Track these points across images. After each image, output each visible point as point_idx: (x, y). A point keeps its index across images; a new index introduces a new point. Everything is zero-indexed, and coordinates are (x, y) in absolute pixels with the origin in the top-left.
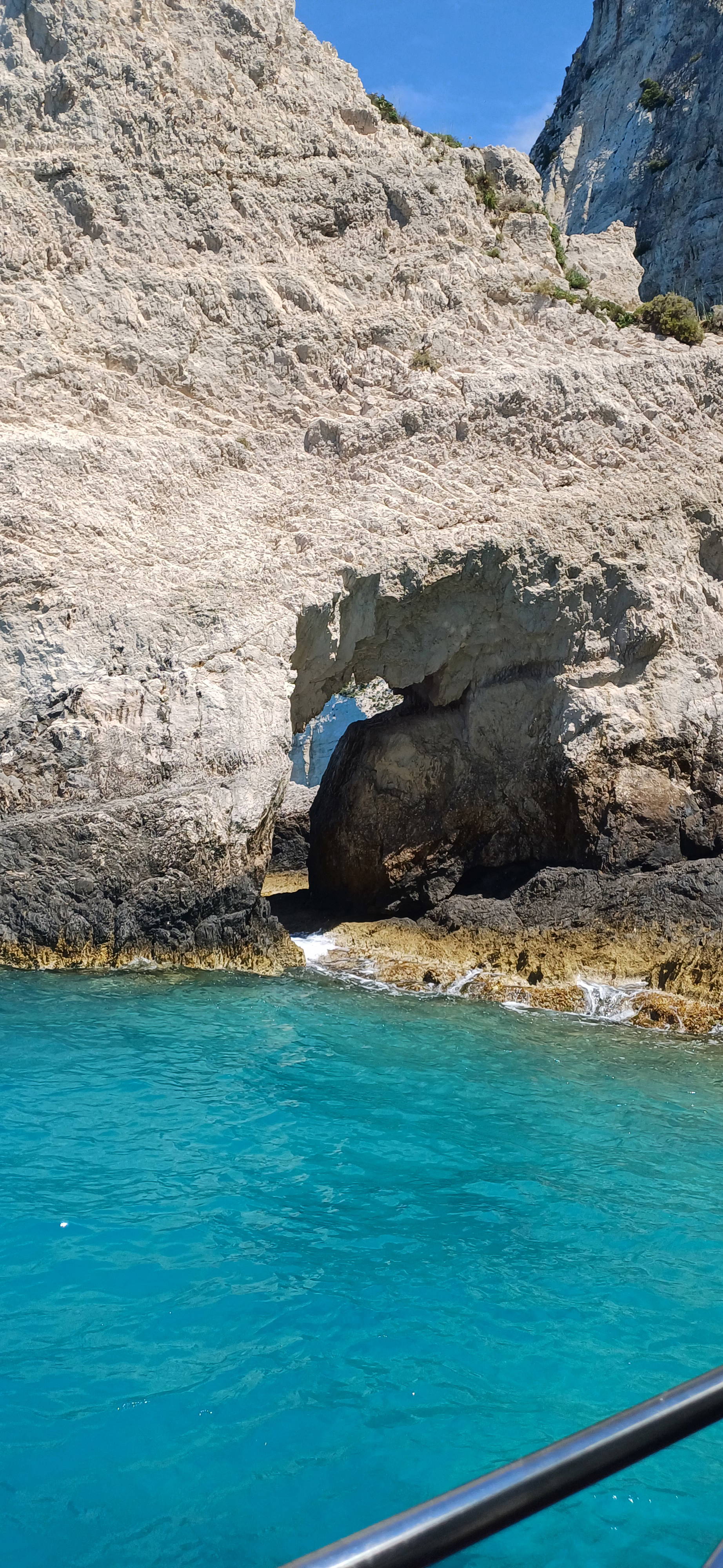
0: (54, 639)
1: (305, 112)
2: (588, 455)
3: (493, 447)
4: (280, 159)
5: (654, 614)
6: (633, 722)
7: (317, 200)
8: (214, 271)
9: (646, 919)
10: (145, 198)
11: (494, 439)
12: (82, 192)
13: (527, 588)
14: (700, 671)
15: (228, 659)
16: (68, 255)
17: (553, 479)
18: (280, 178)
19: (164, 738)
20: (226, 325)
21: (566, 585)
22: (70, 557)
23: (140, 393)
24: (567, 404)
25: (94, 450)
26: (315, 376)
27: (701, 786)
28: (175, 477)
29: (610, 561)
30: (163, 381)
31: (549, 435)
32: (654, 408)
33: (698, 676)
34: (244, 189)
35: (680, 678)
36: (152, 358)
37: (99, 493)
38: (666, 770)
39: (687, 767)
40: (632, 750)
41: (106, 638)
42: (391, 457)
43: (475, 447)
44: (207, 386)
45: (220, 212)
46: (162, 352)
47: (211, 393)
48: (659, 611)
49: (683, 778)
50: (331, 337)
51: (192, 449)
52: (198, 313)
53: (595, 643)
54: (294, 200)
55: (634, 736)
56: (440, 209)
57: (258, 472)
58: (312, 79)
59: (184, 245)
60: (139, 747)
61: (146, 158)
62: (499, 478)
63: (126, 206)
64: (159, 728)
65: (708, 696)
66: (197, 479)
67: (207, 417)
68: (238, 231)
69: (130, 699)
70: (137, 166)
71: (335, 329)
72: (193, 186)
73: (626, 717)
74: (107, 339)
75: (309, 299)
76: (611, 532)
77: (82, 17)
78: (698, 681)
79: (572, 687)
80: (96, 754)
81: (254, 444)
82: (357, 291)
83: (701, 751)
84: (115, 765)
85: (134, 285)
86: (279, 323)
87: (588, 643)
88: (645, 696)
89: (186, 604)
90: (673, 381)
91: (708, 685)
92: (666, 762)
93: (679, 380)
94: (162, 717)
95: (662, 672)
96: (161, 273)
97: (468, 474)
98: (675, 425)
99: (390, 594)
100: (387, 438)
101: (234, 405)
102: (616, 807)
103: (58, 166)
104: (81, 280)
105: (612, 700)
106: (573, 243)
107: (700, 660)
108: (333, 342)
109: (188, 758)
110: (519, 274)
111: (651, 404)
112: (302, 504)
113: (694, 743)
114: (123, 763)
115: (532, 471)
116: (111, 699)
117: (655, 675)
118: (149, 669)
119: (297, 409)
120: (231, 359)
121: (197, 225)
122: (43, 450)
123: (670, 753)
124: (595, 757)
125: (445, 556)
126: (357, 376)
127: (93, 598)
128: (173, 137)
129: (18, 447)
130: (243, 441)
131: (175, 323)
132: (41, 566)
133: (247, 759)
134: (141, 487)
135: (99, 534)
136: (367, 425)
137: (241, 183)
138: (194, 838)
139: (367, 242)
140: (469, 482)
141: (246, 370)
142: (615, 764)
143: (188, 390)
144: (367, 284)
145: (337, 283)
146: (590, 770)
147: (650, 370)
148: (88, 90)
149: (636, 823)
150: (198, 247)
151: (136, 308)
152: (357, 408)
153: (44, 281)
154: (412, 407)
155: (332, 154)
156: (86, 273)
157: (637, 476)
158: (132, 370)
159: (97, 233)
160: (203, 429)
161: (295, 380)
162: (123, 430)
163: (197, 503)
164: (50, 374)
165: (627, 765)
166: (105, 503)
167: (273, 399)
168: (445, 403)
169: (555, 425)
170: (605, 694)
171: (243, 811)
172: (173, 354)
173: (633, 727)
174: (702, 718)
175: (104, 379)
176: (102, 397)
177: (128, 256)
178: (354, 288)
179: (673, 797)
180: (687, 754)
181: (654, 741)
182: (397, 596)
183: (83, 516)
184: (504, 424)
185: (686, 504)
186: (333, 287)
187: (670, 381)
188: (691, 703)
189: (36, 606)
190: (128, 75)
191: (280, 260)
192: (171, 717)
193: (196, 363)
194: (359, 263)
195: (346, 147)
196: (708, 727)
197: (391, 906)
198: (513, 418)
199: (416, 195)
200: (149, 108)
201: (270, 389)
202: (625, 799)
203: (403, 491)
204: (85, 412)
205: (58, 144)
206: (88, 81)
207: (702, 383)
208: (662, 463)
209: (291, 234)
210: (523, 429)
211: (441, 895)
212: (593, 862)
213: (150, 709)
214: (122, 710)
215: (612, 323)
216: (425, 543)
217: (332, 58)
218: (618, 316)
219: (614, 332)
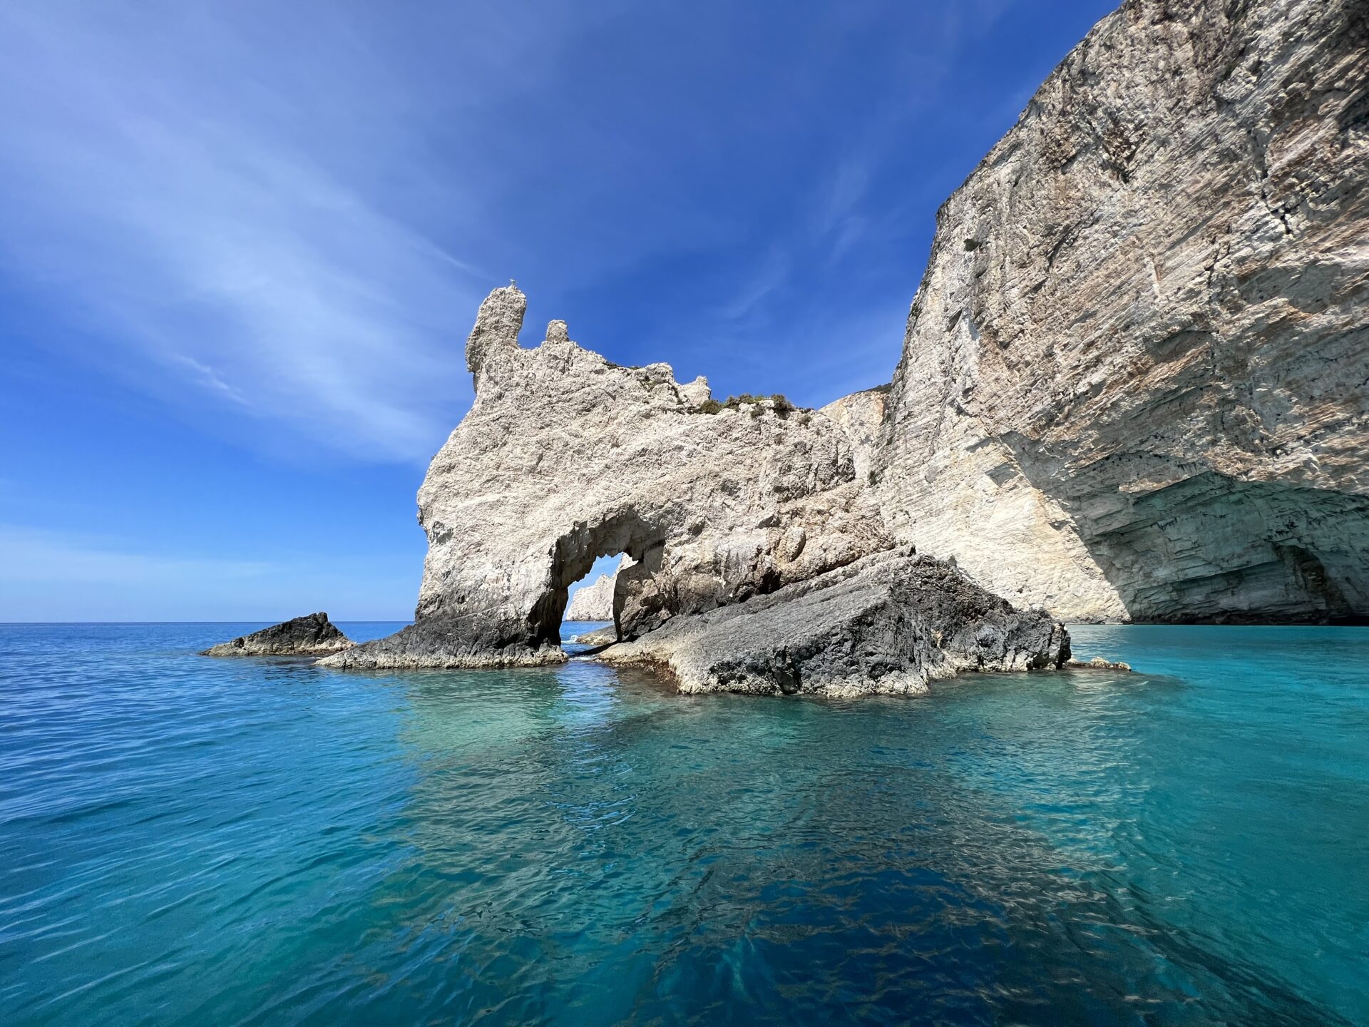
0: (482, 561)
1: (579, 376)
2: (673, 464)
3: (638, 469)
4: (570, 394)
6: (695, 557)
7: (584, 402)
11: (637, 465)
13: (645, 515)
17: (658, 475)
18: (570, 399)
19: (508, 587)
21: (659, 512)
22: (490, 534)
23: (522, 477)
24: (664, 448)
25: (502, 499)
28: (531, 502)
29: (675, 500)
30: (531, 472)
31: (658, 460)
34: (557, 406)
35: (714, 538)
36: (526, 466)
37: (502, 512)
38: (711, 574)
39: (718, 572)
40: (696, 568)
41: (497, 557)
42: (601, 480)
43: (630, 470)
44: (545, 470)
46: (529, 463)
47: (547, 472)
48: (699, 515)
49: (718, 576)
50: (586, 444)
51: (538, 491)
52: (541, 448)
53: (678, 530)
54: (575, 404)
55: (695, 563)
56: (625, 393)
57: (561, 494)
58: (583, 365)
59: (538, 429)
60: (500, 591)
61: (525, 407)
62: (638, 479)
64: (507, 584)
65: (726, 544)
66: (540, 501)
67: (546, 480)
68: (555, 420)
69: (500, 576)
70: (522, 410)
71: (587, 442)
72: (539, 410)
73: (692, 556)
75: (578, 434)
76: (675, 490)
78: (721, 538)
79: (671, 548)
80: (488, 595)
81: (560, 485)
82: (597, 427)
83: (723, 564)
84: (492, 598)
85: (521, 446)
86: (568, 445)
87: (674, 531)
88: (700, 547)
89: (521, 542)
90: (707, 430)
91: (726, 539)
92: (710, 571)
93: (709, 428)
94: (508, 580)
95: (706, 537)
96: (529, 440)
97: (626, 480)
98: (708, 445)
99: (592, 527)
100: (601, 473)
101: (556, 473)
102: (690, 591)
103: (498, 417)
104: (505, 448)
105: (686, 551)
106: (681, 388)
107: (721, 530)
108: (587, 446)
109: (514, 592)
110: (655, 406)
111: (698, 440)
112: (571, 502)
113: (721, 562)
114: (494, 597)
115: (652, 474)
116: (494, 577)
117: (704, 539)
118: (508, 565)
119: (575, 470)
122: (485, 503)
123: (711, 567)
124: (682, 573)
125: (611, 510)
126: (594, 455)
127: (494, 546)
128: (533, 398)
129: (476, 504)
130: (556, 485)
131: (533, 454)
132: (479, 539)
133: (529, 591)
134: (517, 507)
135: (501, 525)
136: (595, 471)
137: (557, 404)
138: (503, 618)
139: (600, 410)
140: (627, 483)
142: (690, 575)
143: (539, 473)
144: (600, 424)
145: (590, 426)
146: (681, 578)
147: (697, 428)
148: (507, 392)
149: (696, 596)
150: (543, 428)
152: (593, 466)
154: (608, 461)
155: (588, 386)
158: (521, 471)
160: (543, 484)
162: (515, 491)
163: (538, 508)
164: (493, 479)
165: (695, 574)
166: (504, 515)
168: (619, 457)
169: (660, 456)
170: (683, 548)
171: (525, 608)
173: (695, 559)
174: (723, 552)
176: (508, 482)
179: (713, 584)
180: (718, 567)
181: (704, 563)
184: (641, 459)
185: (710, 473)
186: (589, 428)
187: (705, 430)
188: (719, 547)
189: (478, 551)
190: (518, 384)
191: (570, 425)
192: (511, 580)
194: (597, 418)
195: (594, 382)
196: (726, 554)
198: (644, 457)
199: (617, 390)
200: (525, 392)
202: (692, 588)
203: (601, 490)
204: (503, 488)
205: (499, 410)
206: (507, 390)
207: (719, 427)
208: (701, 461)
209: (575, 415)
210: (648, 460)
211: (643, 632)
212: (683, 613)
213: (506, 578)
214: (497, 580)
215: (687, 414)
216: (604, 507)
217: (591, 356)
218: (691, 410)
219: (687, 418)
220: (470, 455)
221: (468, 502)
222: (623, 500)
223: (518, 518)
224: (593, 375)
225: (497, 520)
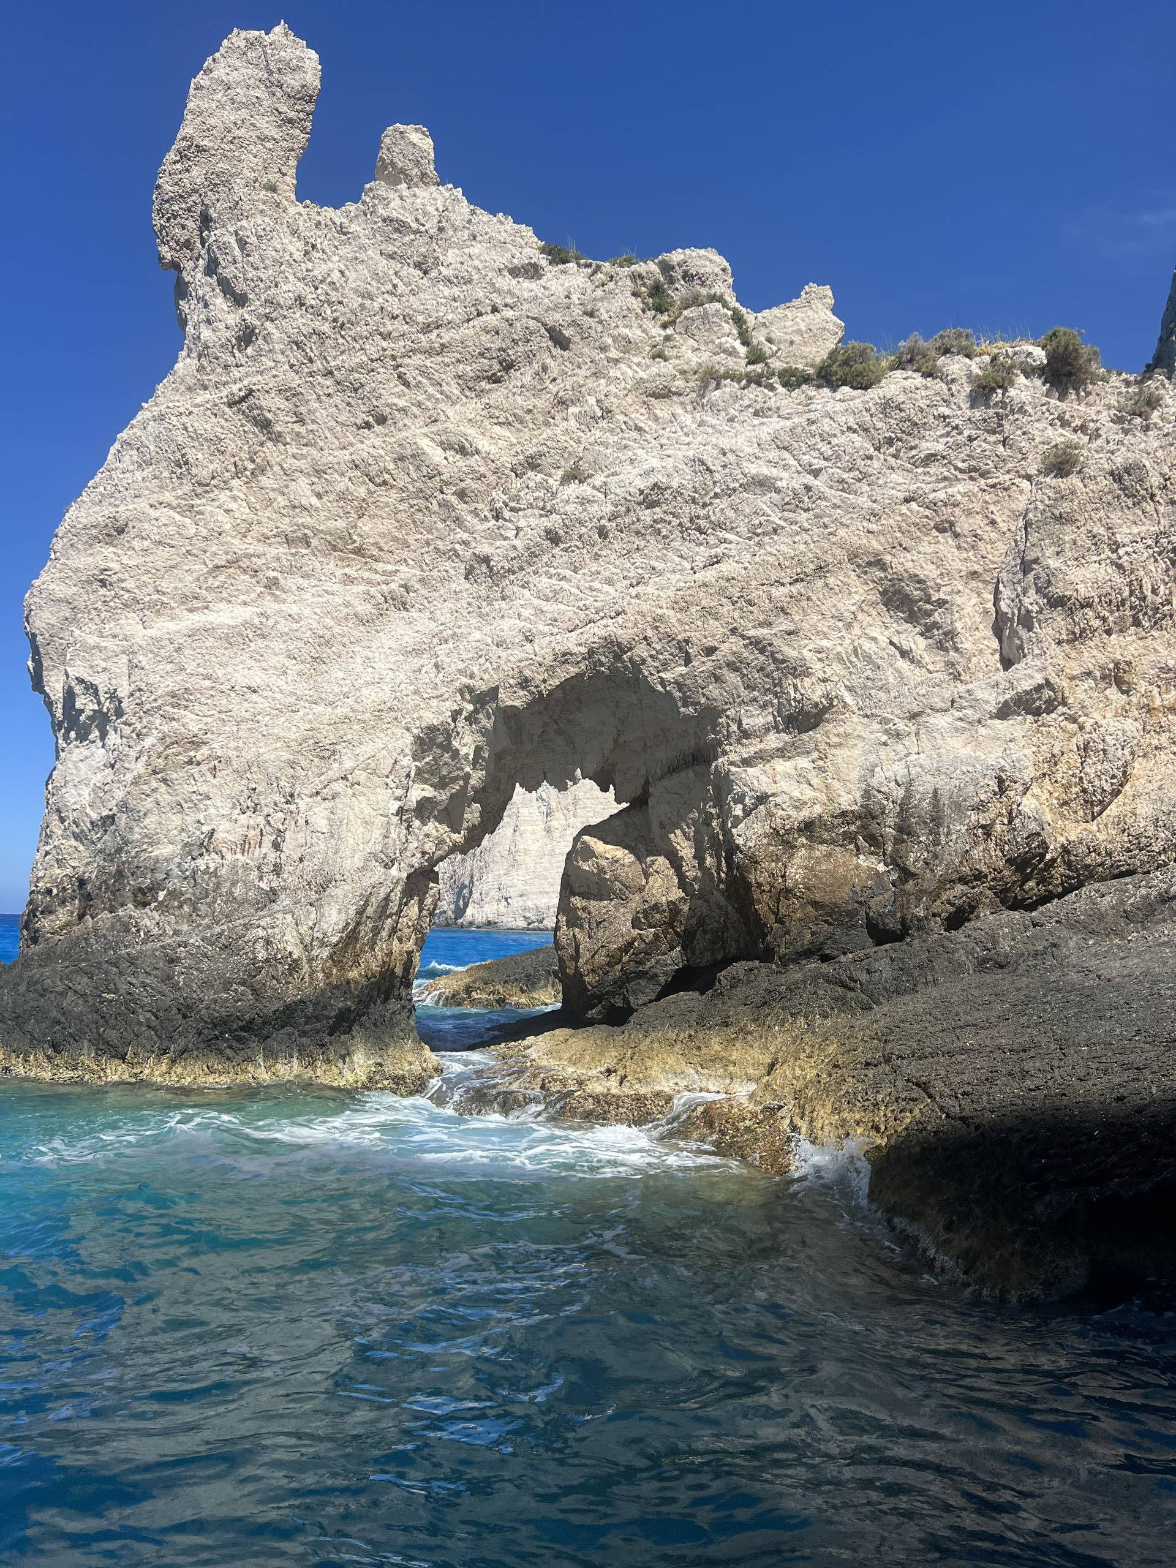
0: (203, 789)
1: (469, 281)
2: (743, 529)
3: (639, 542)
4: (443, 330)
5: (814, 680)
6: (804, 798)
7: (482, 354)
8: (377, 444)
9: (792, 1015)
10: (319, 398)
11: (638, 533)
12: (261, 408)
13: (662, 675)
14: (887, 732)
15: (338, 786)
16: (253, 461)
17: (700, 561)
18: (443, 346)
19: (275, 865)
20: (393, 487)
21: (702, 665)
22: (223, 716)
23: (313, 563)
24: (715, 483)
25: (256, 621)
26: (475, 513)
27: (894, 861)
28: (337, 630)
29: (752, 633)
30: (334, 548)
31: (698, 517)
32: (818, 463)
33: (884, 738)
34: (408, 365)
35: (861, 744)
36: (322, 531)
37: (258, 657)
38: (852, 847)
39: (875, 841)
40: (808, 827)
41: (244, 782)
42: (535, 573)
43: (617, 546)
44: (376, 544)
45: (383, 392)
46: (331, 524)
47: (381, 550)
48: (821, 675)
49: (872, 853)
50: (488, 474)
51: (356, 603)
52: (364, 483)
53: (756, 719)
54: (458, 361)
55: (805, 814)
56: (600, 329)
57: (420, 610)
58: (477, 251)
59: (354, 429)
60: (254, 875)
61: (318, 365)
62: (640, 571)
63: (303, 409)
64: (272, 856)
65: (900, 760)
66: (362, 628)
67: (376, 572)
68: (402, 403)
69: (251, 833)
70: (311, 374)
71: (492, 466)
72: (357, 375)
73: (796, 794)
74: (285, 525)
75: (467, 445)
76: (750, 603)
77: (257, 269)
78: (885, 744)
79: (733, 769)
80: (218, 886)
81: (417, 586)
82: (519, 426)
83: (890, 821)
84: (232, 894)
85: (308, 474)
86: (440, 474)
87: (745, 721)
88: (819, 768)
89: (311, 741)
90: (842, 432)
91: (899, 748)
92: (850, 838)
93: (849, 428)
94: (276, 846)
95: (836, 740)
96: (331, 458)
97: (607, 574)
98: (845, 476)
99: (510, 703)
100: (533, 555)
101: (405, 554)
102: (788, 892)
103: (242, 394)
104: (264, 481)
105: (778, 778)
106: (760, 319)
107: (885, 721)
108: (493, 478)
109: (292, 881)
110: (686, 367)
111: (815, 461)
112: (450, 632)
113: (883, 813)
114: (238, 891)
115: (681, 557)
116: (236, 837)
117: (828, 744)
118: (276, 804)
119: (457, 546)
120: (399, 516)
121: (363, 408)
122: (209, 630)
123: (853, 828)
124: (765, 841)
125: (565, 657)
126: (512, 504)
127: (236, 749)
128: (341, 341)
129: (185, 632)
130: (406, 587)
131: (342, 497)
132: (194, 728)
133: (338, 877)
134: (300, 644)
135: (255, 691)
136: (515, 548)
137: (407, 361)
139: (527, 380)
140: (610, 582)
141: (414, 522)
142: (789, 846)
143: (359, 551)
144: (528, 417)
145: (500, 424)
146: (761, 855)
147: (814, 427)
148: (268, 324)
149: (810, 909)
150: (368, 426)
151: (309, 493)
152: (511, 534)
153: (231, 489)
154: (554, 521)
155: (495, 310)
156: (270, 474)
157: (797, 539)
158: (308, 544)
159: (277, 438)
160: (369, 582)
161: (458, 520)
162: (291, 598)
163: (357, 649)
164: (230, 564)
165: (803, 845)
166: (264, 664)
167: (439, 542)
168: (585, 510)
169: (704, 505)
170: (770, 772)
171: (325, 926)
172: (341, 524)
173: (805, 803)
174: (892, 785)
175: (278, 559)
176: (272, 574)
177: (305, 450)
178: (516, 424)
179: (858, 876)
180: (873, 827)
181: (833, 816)
182: (517, 703)
183: (240, 679)
184: (647, 515)
185: (853, 557)
186: (497, 429)
187: (837, 432)
188: (878, 769)
189: (190, 762)
190: (300, 301)
191: (443, 418)
192: (284, 847)
193: (366, 526)
194: (519, 400)
195: (509, 301)
196: (901, 792)
197: (592, 1013)
198: (657, 509)
199: (574, 323)
200: (317, 324)
201: (436, 534)
202: (796, 883)
203: (536, 602)
204: (259, 589)
205: (247, 375)
206: (267, 317)
207: (879, 425)
208: (826, 520)
209: (456, 392)
210: (669, 518)
211: (643, 999)
212: (766, 956)
213: (268, 840)
214: (244, 845)
215: (781, 389)
216: (544, 649)
217: (502, 226)
218: (792, 379)
219: (781, 397)
220: (168, 497)
221: (163, 627)
222: (596, 632)
223: (301, 674)
224: (506, 282)
225: (242, 677)
